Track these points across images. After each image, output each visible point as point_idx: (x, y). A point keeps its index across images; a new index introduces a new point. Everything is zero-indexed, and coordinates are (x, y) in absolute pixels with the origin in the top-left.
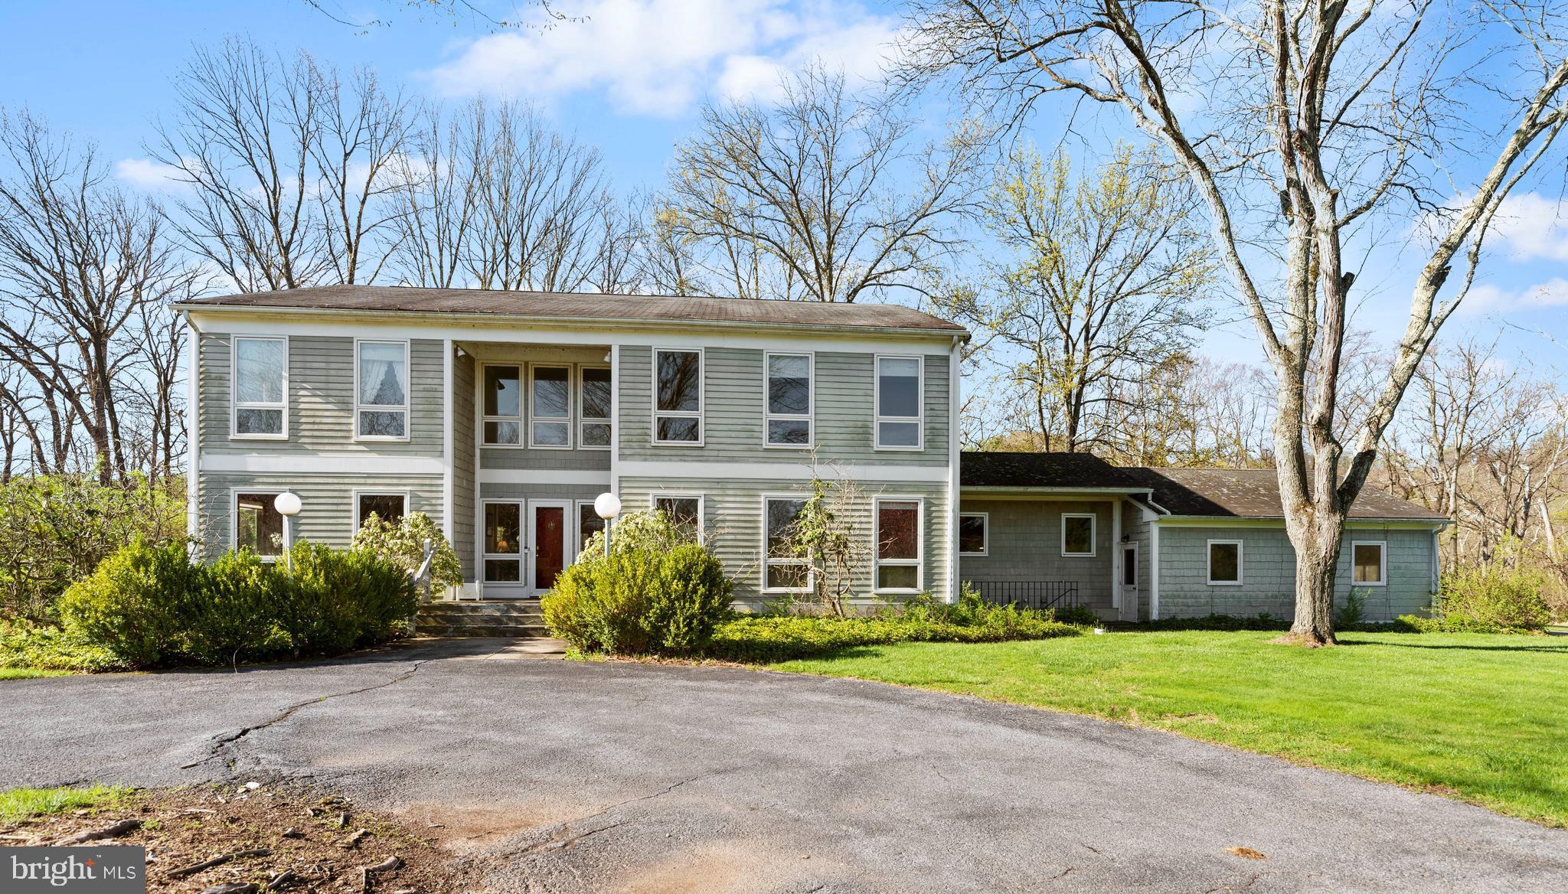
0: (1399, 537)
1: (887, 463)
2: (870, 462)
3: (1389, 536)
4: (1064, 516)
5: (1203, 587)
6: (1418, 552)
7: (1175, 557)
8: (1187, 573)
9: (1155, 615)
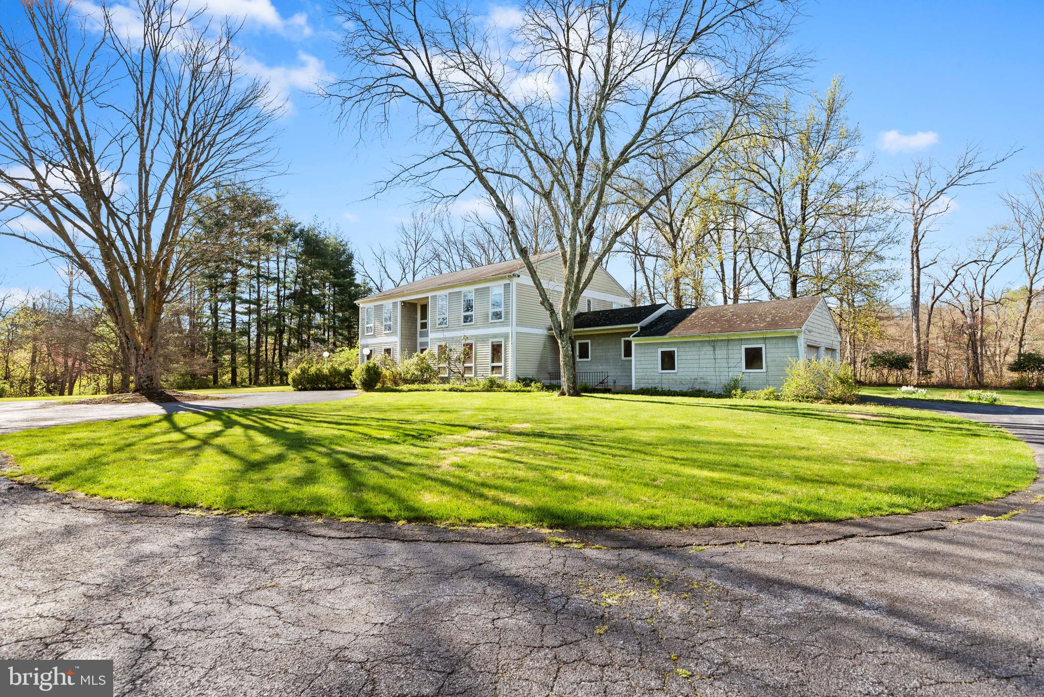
0: (775, 341)
1: (494, 327)
2: (489, 327)
3: (767, 342)
4: (623, 339)
5: (656, 374)
6: (788, 350)
7: (642, 359)
8: (649, 366)
9: (633, 388)
